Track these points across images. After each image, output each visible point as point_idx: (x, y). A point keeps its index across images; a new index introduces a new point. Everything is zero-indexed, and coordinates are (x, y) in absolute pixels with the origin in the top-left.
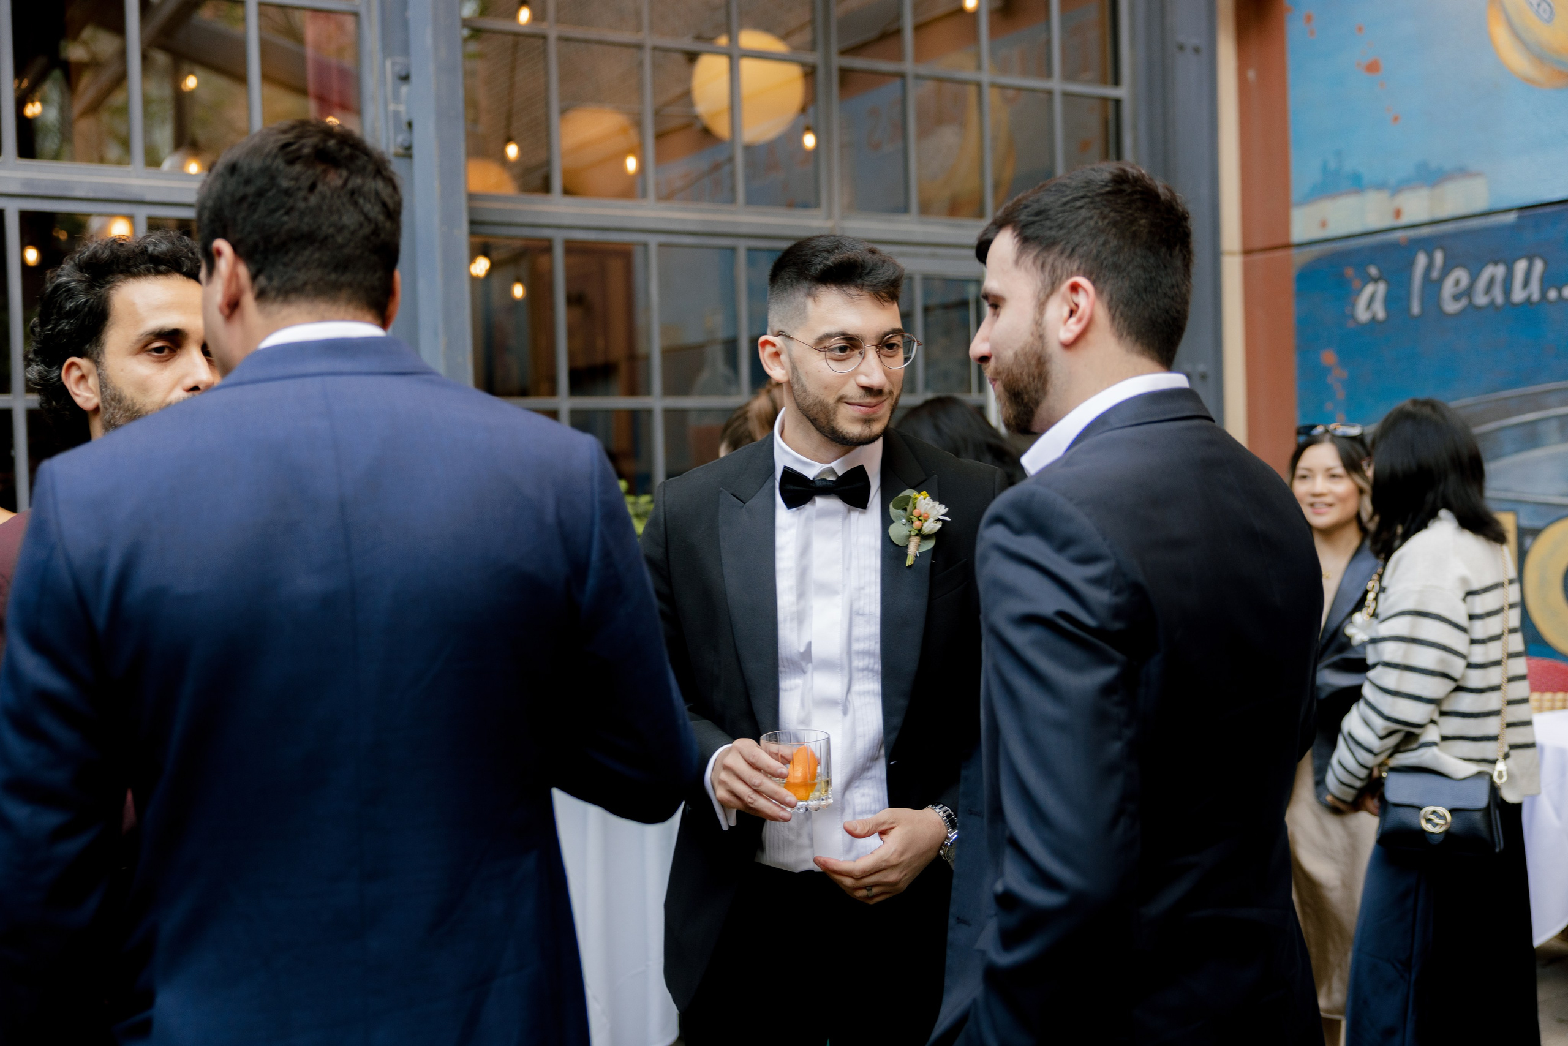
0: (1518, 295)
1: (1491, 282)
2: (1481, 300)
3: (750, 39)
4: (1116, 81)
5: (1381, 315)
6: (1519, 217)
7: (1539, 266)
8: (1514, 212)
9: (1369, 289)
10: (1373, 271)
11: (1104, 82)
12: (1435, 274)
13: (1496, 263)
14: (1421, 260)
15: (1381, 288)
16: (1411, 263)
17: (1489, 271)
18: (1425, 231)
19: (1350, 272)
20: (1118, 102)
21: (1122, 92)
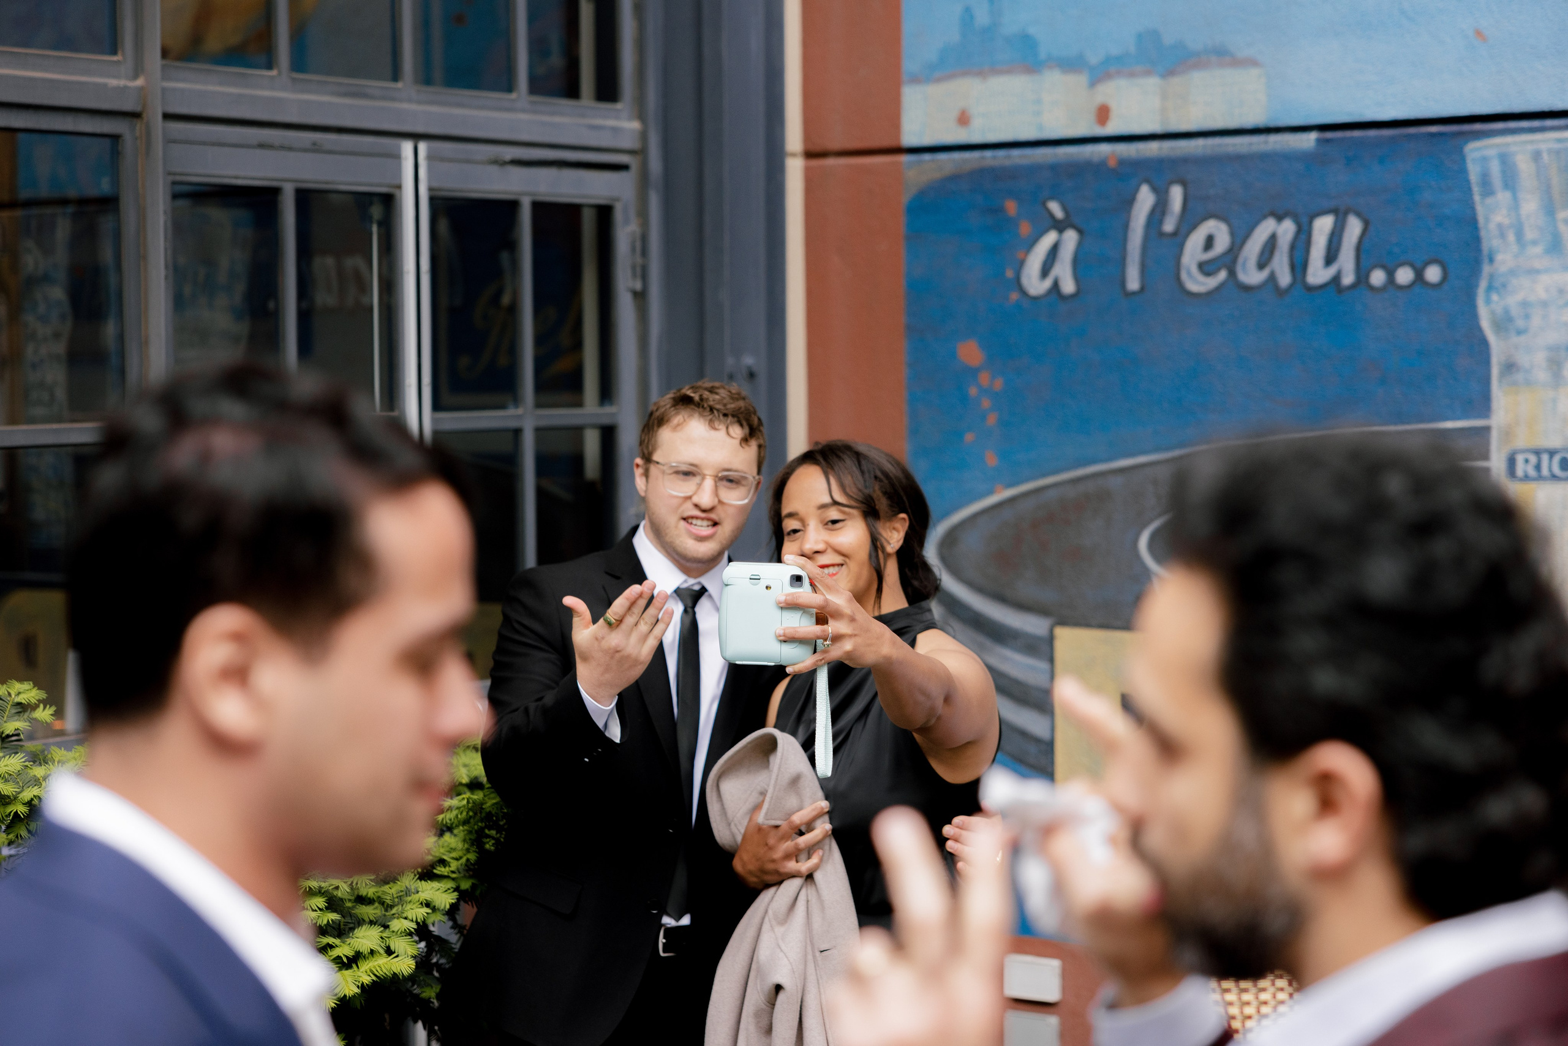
0: (1318, 273)
1: (1271, 243)
2: (1252, 276)
5: (1068, 286)
7: (1354, 227)
9: (1050, 238)
10: (1055, 208)
12: (1169, 226)
13: (1280, 218)
14: (1145, 198)
15: (1071, 238)
16: (1130, 201)
17: (1266, 228)
19: (1011, 207)
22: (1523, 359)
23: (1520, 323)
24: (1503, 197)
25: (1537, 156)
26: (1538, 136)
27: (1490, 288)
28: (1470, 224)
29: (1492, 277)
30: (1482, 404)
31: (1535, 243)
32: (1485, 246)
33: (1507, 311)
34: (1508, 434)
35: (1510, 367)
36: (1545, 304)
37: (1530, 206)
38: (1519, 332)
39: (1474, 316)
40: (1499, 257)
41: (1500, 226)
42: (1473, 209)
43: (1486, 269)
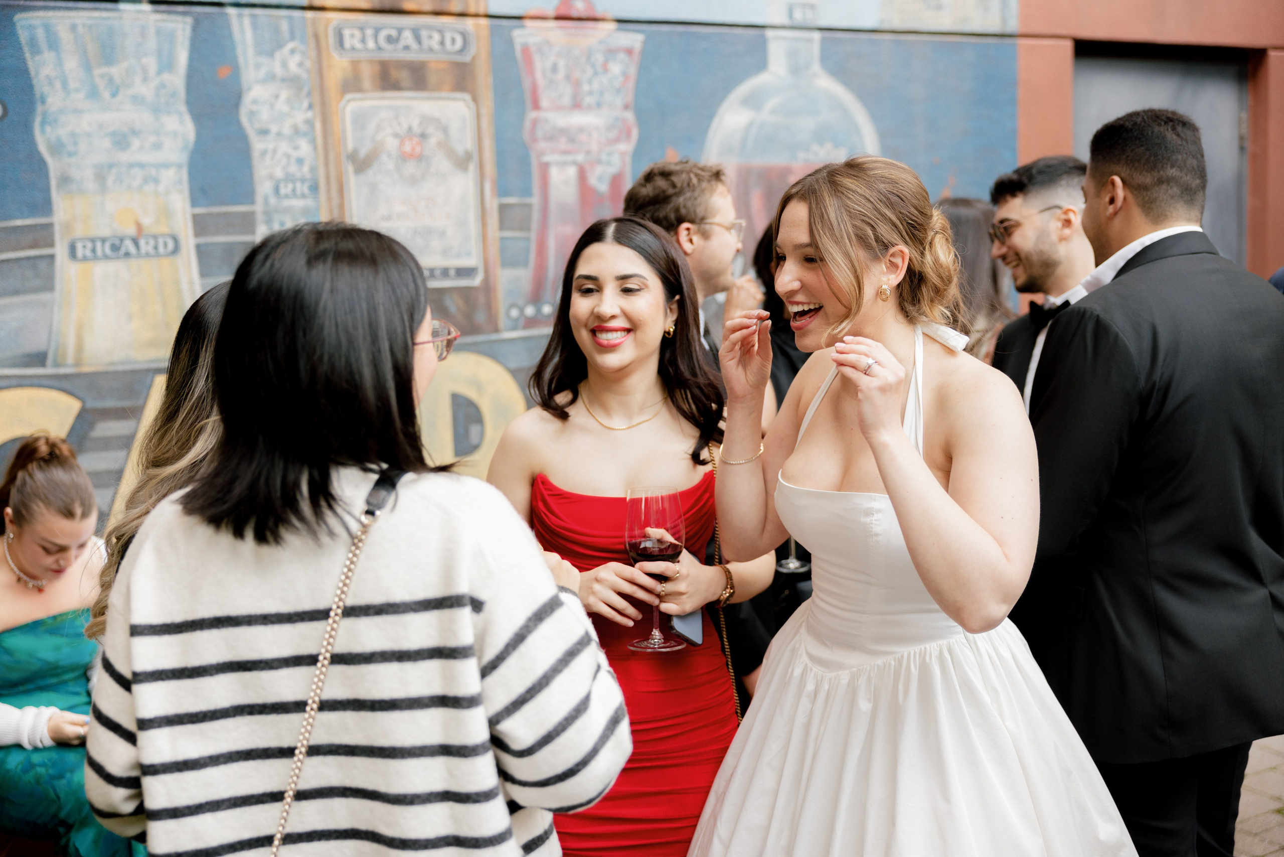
22: (75, 174)
23: (70, 148)
24: (48, 56)
25: (73, 28)
26: (73, 14)
27: (43, 123)
28: (24, 74)
29: (44, 115)
30: (46, 207)
31: (77, 90)
32: (37, 90)
33: (59, 139)
34: (67, 227)
35: (65, 180)
36: (89, 135)
37: (71, 64)
38: (70, 155)
39: (33, 144)
40: (50, 100)
41: (48, 77)
42: (25, 62)
43: (39, 109)
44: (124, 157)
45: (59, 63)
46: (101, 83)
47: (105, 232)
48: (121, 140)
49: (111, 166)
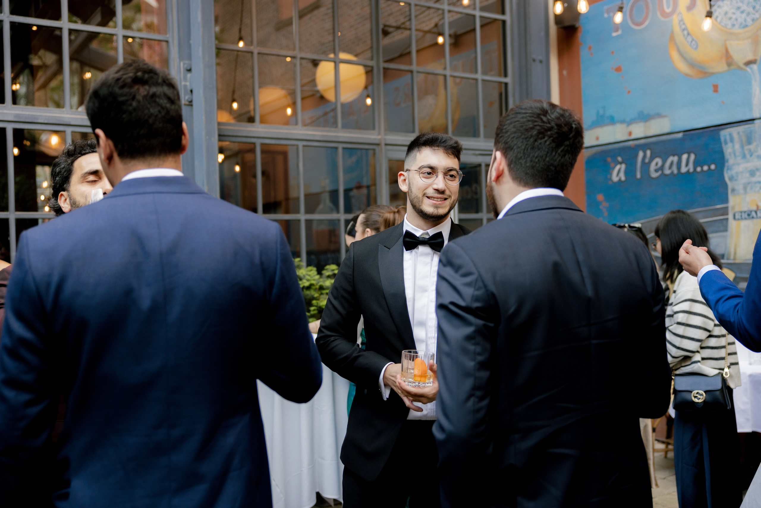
0: (684, 170)
1: (672, 163)
2: (667, 172)
3: (343, 56)
4: (506, 75)
5: (623, 178)
6: (684, 135)
7: (693, 157)
8: (681, 133)
9: (618, 167)
10: (620, 159)
11: (500, 75)
12: (647, 160)
13: (674, 155)
14: (641, 154)
15: (623, 166)
16: (636, 156)
17: (670, 159)
18: (642, 141)
19: (609, 160)
20: (506, 84)
21: (508, 80)
22: (737, 188)
24: (730, 145)
25: (738, 133)
27: (728, 169)
28: (721, 153)
30: (726, 200)
34: (733, 208)
35: (733, 190)
37: (737, 146)
38: (736, 180)
39: (723, 177)
42: (722, 148)
43: (726, 164)
44: (754, 179)
45: (733, 147)
46: (747, 152)
47: (745, 209)
48: (752, 173)
49: (749, 183)
